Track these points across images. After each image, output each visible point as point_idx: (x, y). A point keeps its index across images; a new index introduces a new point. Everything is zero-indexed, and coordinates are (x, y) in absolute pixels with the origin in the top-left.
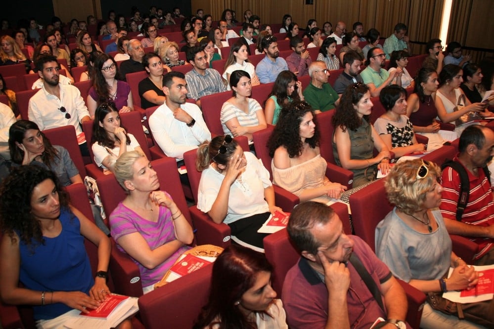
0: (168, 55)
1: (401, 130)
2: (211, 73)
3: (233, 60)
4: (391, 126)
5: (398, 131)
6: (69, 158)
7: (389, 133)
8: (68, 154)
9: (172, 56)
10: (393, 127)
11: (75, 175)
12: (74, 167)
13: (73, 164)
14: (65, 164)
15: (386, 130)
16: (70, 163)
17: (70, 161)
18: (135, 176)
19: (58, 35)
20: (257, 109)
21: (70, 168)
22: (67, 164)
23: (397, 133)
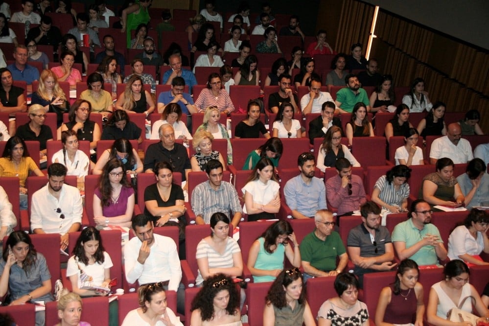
0: (200, 146)
1: (343, 319)
2: (226, 189)
3: (256, 176)
4: (333, 312)
5: (339, 319)
6: (45, 266)
7: (328, 318)
8: (46, 261)
9: (205, 148)
10: (335, 314)
11: (46, 280)
12: (48, 273)
13: (48, 271)
14: (40, 270)
15: (326, 315)
16: (44, 270)
17: (45, 269)
18: (66, 310)
19: (113, 65)
20: (234, 251)
21: (43, 274)
22: (42, 271)
23: (337, 321)
